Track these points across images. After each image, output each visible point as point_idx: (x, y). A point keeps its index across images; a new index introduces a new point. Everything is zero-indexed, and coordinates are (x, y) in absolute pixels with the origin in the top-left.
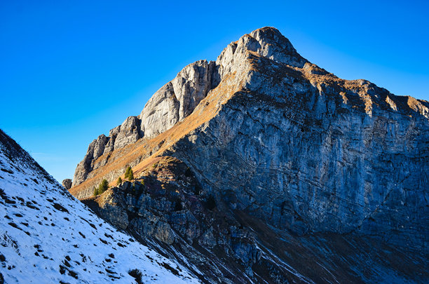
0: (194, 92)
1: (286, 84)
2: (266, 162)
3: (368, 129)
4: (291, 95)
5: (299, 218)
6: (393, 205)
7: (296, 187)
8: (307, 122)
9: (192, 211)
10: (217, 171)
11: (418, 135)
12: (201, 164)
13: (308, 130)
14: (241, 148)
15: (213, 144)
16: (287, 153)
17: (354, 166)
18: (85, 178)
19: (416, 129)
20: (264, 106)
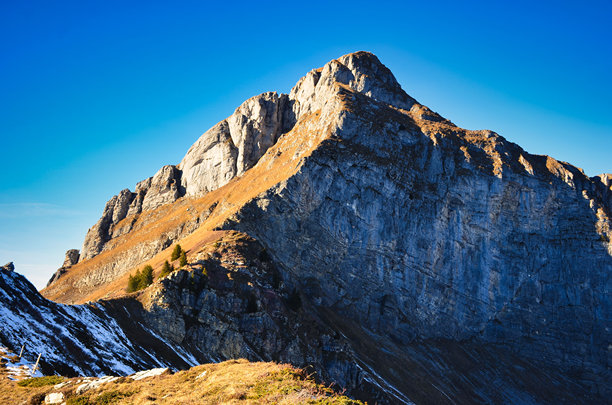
0: (259, 137)
1: (389, 132)
2: (362, 239)
3: (496, 199)
4: (396, 147)
5: (404, 320)
6: (526, 302)
7: (401, 275)
8: (417, 186)
9: (270, 313)
10: (295, 251)
11: (559, 209)
12: (273, 241)
13: (418, 197)
14: (329, 219)
15: (291, 212)
16: (390, 228)
17: (477, 248)
18: (100, 250)
19: (556, 200)
20: (361, 161)
